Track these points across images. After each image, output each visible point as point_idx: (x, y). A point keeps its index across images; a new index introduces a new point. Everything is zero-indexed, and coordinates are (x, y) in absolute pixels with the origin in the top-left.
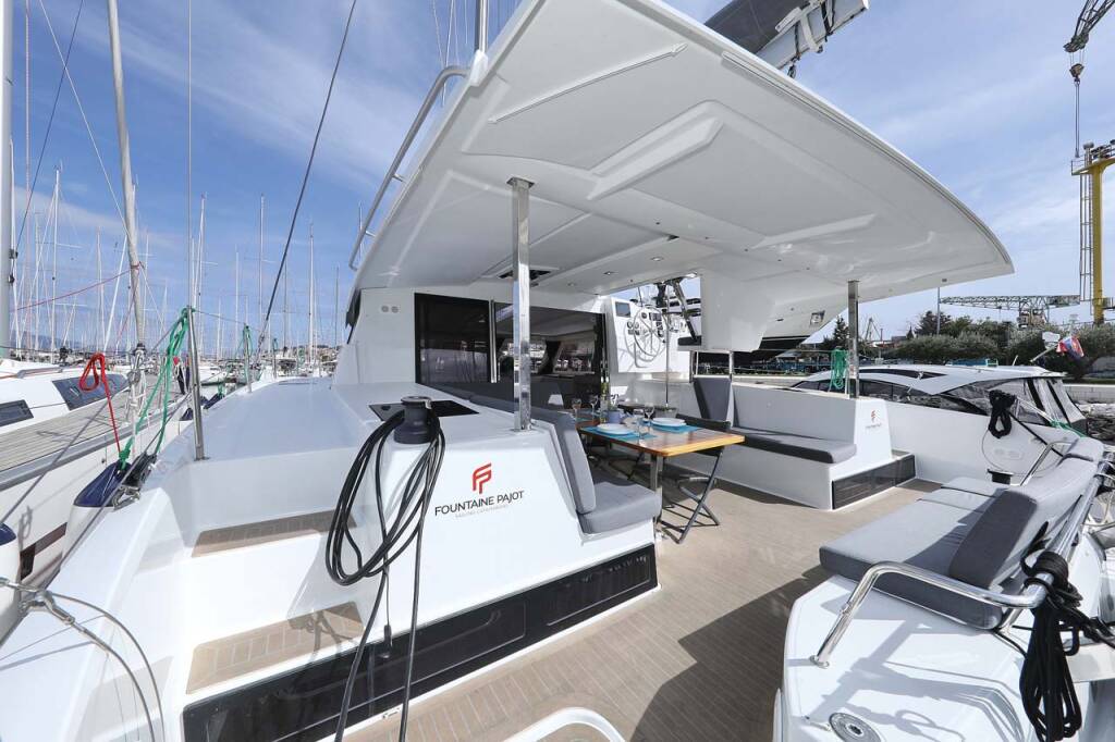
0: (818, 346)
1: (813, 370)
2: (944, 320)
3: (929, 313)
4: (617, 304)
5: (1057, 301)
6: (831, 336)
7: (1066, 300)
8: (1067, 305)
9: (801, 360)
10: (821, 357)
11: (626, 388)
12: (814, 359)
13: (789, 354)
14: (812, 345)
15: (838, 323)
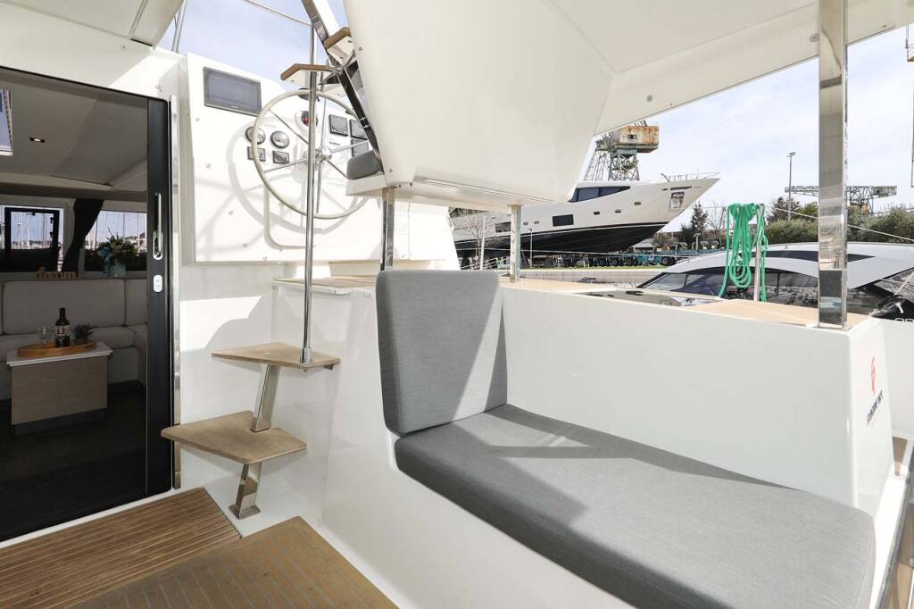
0: (676, 235)
1: (671, 262)
2: (794, 206)
3: (781, 199)
4: (208, 74)
5: (879, 192)
6: (688, 224)
7: (886, 191)
8: (887, 195)
9: (658, 250)
10: (680, 246)
11: (253, 301)
12: (673, 248)
13: (646, 243)
14: (669, 234)
15: (696, 210)
